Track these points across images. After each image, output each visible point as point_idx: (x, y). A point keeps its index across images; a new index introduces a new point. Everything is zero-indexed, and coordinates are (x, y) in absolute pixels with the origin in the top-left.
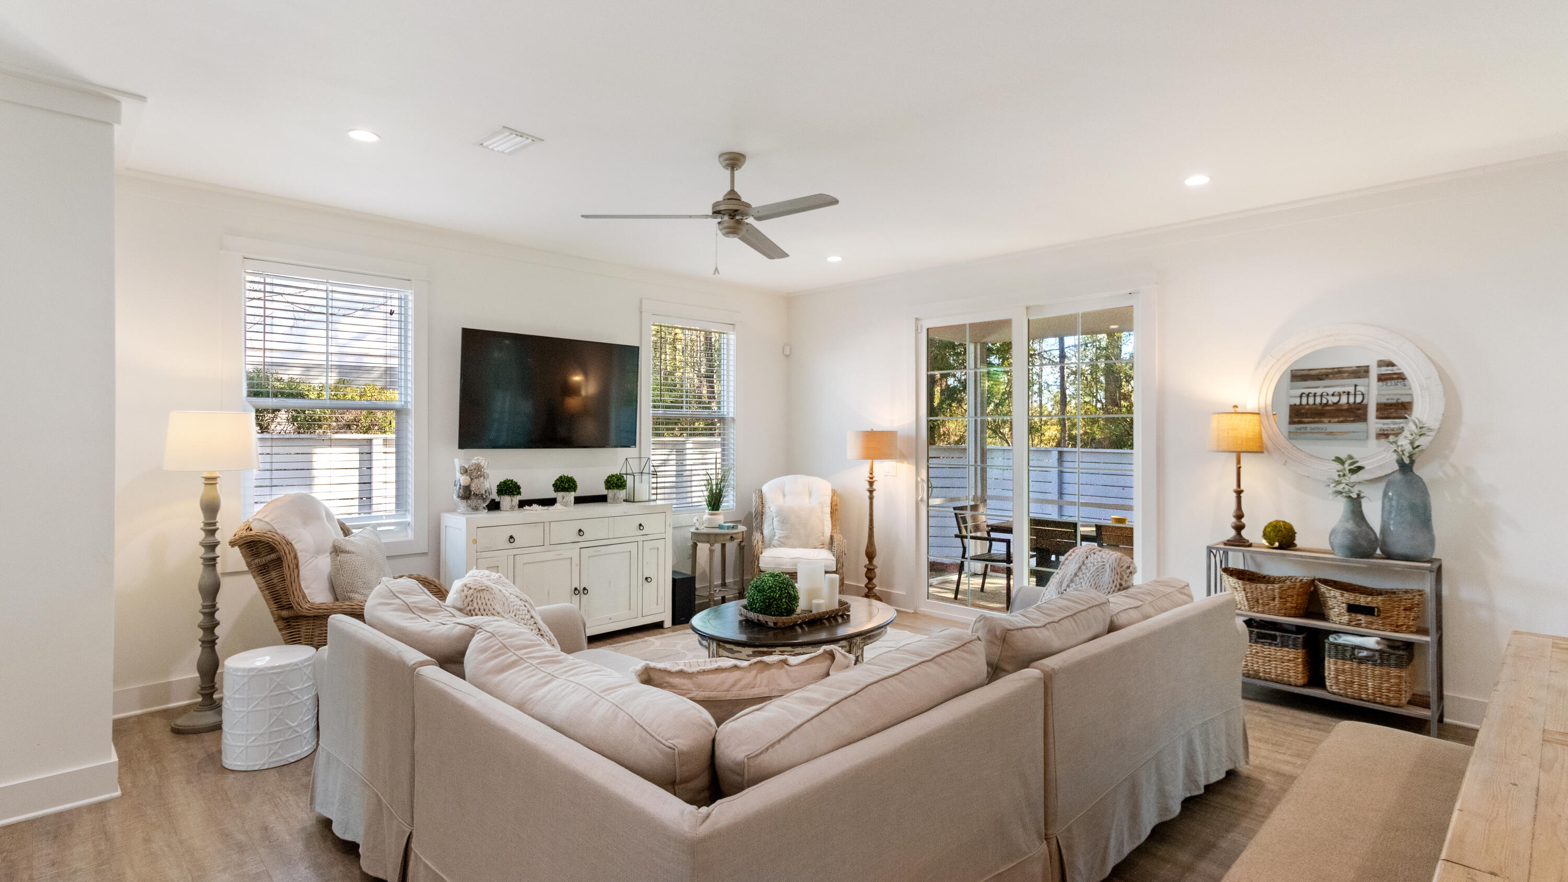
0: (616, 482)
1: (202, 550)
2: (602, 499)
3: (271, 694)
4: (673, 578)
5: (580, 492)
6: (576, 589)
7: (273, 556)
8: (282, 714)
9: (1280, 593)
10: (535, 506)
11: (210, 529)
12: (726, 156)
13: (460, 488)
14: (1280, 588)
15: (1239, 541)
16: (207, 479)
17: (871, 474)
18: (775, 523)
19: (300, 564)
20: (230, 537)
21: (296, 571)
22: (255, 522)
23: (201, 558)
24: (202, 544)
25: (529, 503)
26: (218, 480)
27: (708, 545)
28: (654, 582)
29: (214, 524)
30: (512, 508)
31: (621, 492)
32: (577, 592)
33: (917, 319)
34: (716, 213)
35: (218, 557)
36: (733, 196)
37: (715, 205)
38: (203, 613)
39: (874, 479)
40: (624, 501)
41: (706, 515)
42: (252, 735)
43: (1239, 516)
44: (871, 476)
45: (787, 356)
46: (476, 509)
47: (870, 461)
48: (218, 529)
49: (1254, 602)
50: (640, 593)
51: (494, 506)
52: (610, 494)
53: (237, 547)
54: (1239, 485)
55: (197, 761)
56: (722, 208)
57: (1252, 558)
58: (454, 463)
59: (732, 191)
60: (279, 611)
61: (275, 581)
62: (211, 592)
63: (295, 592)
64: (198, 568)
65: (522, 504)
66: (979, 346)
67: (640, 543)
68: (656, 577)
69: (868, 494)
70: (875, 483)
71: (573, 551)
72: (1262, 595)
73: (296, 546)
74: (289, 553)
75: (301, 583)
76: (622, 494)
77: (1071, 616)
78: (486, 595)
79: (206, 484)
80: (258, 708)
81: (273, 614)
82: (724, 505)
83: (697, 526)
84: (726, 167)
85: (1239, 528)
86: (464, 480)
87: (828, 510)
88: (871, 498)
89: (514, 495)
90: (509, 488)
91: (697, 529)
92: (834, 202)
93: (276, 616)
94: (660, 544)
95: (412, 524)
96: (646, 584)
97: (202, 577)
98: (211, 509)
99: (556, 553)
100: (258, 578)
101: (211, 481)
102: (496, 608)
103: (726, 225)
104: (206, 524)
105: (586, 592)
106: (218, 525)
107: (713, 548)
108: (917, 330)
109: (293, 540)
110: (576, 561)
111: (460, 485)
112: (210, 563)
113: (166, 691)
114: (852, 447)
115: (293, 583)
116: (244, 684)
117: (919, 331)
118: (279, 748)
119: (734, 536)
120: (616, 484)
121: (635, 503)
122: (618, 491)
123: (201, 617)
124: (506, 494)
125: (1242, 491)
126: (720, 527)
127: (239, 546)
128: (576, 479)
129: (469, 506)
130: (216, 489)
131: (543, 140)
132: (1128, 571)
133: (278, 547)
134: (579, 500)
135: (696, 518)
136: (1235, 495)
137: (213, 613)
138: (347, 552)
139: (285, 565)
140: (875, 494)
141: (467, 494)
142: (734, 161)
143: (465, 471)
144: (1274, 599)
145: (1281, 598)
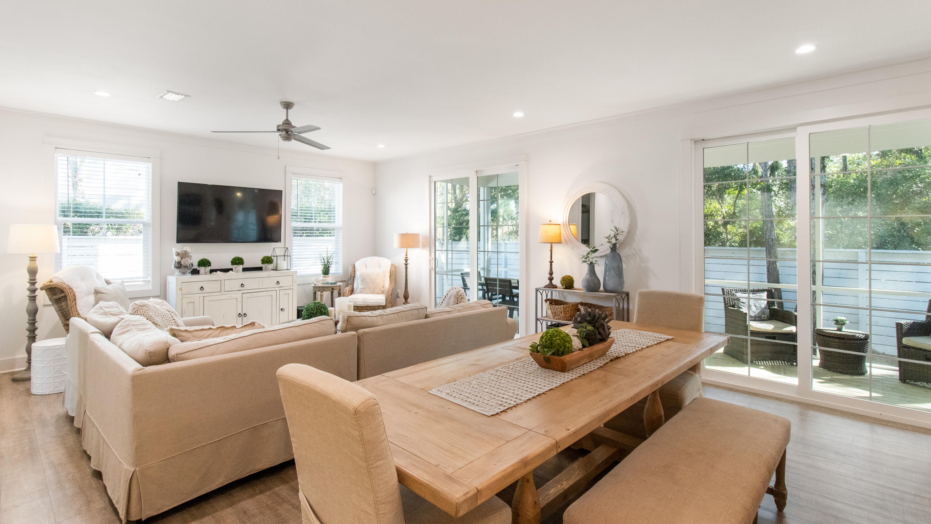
0: (267, 260)
1: (28, 293)
2: (260, 269)
3: (55, 358)
4: (298, 309)
5: (246, 265)
6: (240, 314)
7: (63, 295)
8: (60, 368)
9: (563, 310)
10: (219, 272)
11: (33, 282)
12: (283, 103)
13: (175, 263)
14: (563, 307)
15: (551, 286)
16: (31, 257)
17: (406, 255)
18: (359, 281)
19: (77, 299)
20: (41, 286)
21: (74, 302)
22: (54, 279)
23: (28, 296)
24: (29, 290)
25: (216, 271)
26: (37, 258)
27: (320, 293)
28: (286, 311)
29: (35, 280)
30: (206, 273)
31: (270, 265)
32: (240, 316)
33: (430, 176)
34: (278, 130)
35: (37, 296)
36: (287, 122)
37: (278, 126)
38: (29, 323)
39: (408, 258)
40: (272, 270)
41: (321, 277)
42: (45, 378)
43: (551, 273)
44: (406, 257)
45: (374, 194)
46: (184, 273)
47: (406, 249)
48: (37, 282)
49: (555, 314)
50: (278, 317)
51: (195, 272)
52: (264, 266)
53: (44, 291)
54: (551, 259)
55: (19, 392)
56: (280, 128)
57: (563, 294)
58: (172, 250)
59: (287, 120)
60: (66, 322)
61: (64, 307)
62: (33, 313)
63: (73, 312)
64: (26, 302)
65: (212, 271)
66: (486, 188)
67: (278, 291)
68: (287, 308)
69: (405, 266)
70: (408, 261)
71: (238, 295)
72: (557, 311)
73: (75, 290)
74: (70, 293)
75: (77, 308)
76: (270, 266)
77: (397, 313)
78: (145, 308)
79: (30, 260)
80: (47, 365)
81: (63, 323)
82: (331, 272)
83: (315, 283)
84: (284, 108)
85: (551, 279)
86: (177, 259)
87: (389, 275)
88: (406, 268)
89: (206, 266)
90: (204, 263)
91: (315, 284)
92: (319, 128)
93: (64, 324)
94: (290, 292)
95: (151, 281)
96: (281, 312)
97: (28, 306)
98: (33, 272)
99: (229, 295)
100: (55, 305)
101: (33, 259)
102: (150, 314)
103: (283, 136)
104: (30, 280)
105: (245, 315)
106: (37, 280)
107: (322, 294)
108: (430, 182)
109: (74, 287)
110: (240, 299)
111: (175, 261)
112: (33, 299)
113: (13, 363)
114: (396, 242)
115: (72, 308)
116: (40, 354)
117: (431, 182)
118: (59, 384)
119: (334, 288)
120: (267, 261)
121: (278, 271)
122: (268, 265)
123: (28, 325)
124: (202, 266)
125: (553, 262)
126: (328, 283)
127: (45, 290)
128: (243, 259)
129: (180, 272)
130: (36, 263)
131: (190, 96)
132: (460, 297)
133: (65, 290)
134: (245, 270)
135: (314, 279)
136: (550, 263)
137: (35, 323)
138: (103, 293)
139: (68, 299)
140: (408, 266)
141: (179, 266)
142: (288, 106)
143: (178, 254)
144: (561, 313)
145: (564, 312)
